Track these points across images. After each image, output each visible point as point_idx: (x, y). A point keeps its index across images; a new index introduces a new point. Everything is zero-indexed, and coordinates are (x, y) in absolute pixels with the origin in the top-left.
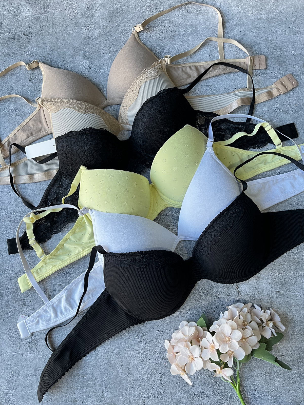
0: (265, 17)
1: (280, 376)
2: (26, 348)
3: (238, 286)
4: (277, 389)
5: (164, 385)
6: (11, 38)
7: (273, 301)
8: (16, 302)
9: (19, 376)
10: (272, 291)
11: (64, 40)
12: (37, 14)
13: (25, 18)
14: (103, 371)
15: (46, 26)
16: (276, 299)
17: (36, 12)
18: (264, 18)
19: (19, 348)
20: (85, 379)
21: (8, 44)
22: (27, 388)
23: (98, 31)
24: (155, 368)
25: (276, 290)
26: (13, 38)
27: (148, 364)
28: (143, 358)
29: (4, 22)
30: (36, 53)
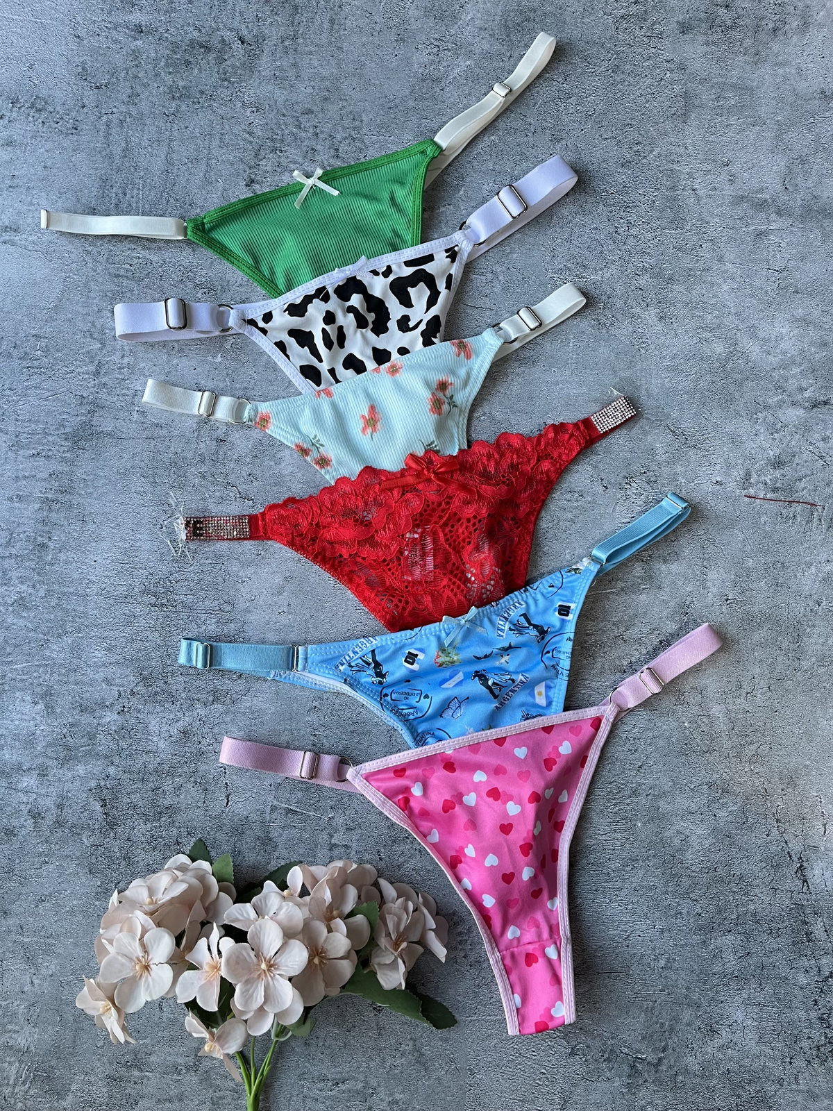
3: (804, 864)
6: (198, 44)
8: (154, 850)
11: (361, 76)
14: (397, 1074)
15: (310, 24)
21: (188, 63)
23: (465, 62)
26: (203, 46)
27: (529, 1063)
28: (516, 1046)
30: (272, 102)
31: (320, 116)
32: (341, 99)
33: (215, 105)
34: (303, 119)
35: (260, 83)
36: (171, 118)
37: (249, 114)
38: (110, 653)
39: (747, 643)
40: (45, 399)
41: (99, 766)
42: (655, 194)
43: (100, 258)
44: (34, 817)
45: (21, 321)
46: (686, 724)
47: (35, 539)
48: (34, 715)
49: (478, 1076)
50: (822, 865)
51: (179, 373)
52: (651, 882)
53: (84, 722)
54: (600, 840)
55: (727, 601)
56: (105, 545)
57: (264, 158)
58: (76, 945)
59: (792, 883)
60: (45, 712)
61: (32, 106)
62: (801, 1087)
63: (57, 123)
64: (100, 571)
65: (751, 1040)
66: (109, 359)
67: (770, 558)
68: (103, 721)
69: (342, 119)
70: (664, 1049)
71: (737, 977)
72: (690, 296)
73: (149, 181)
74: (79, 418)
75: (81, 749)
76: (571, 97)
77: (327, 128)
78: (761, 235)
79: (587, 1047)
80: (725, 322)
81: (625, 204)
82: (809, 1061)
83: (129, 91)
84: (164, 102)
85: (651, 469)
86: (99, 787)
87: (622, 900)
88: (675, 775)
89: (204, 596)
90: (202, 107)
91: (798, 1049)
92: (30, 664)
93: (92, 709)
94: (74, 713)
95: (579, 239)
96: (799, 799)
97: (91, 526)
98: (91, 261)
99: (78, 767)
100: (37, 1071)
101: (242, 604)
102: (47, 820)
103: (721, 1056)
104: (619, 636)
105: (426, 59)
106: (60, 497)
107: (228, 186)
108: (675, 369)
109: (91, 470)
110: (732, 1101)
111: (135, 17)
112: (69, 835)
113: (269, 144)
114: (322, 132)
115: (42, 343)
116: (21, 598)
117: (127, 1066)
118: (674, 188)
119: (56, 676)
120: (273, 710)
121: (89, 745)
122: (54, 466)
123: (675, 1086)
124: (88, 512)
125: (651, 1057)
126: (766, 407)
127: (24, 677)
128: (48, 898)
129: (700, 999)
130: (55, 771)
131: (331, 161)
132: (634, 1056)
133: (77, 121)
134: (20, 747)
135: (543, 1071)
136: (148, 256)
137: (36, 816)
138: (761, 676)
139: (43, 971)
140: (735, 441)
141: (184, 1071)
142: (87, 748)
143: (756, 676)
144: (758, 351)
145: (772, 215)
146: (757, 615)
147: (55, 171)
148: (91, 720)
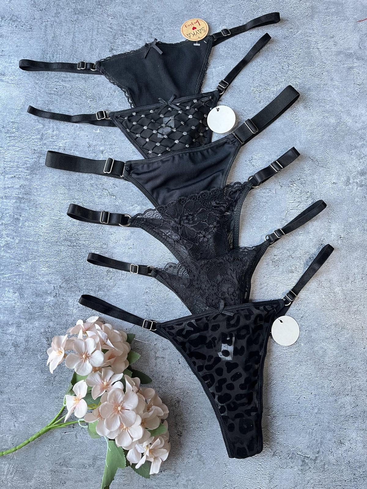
9: (70, 466)
20: (165, 476)
30: (121, 14)
31: (143, 19)
32: (153, 12)
33: (95, 16)
34: (135, 21)
35: (115, 6)
36: (74, 22)
37: (110, 19)
38: (49, 268)
40: (18, 151)
41: (45, 322)
42: (300, 51)
43: (42, 86)
44: (15, 347)
45: (6, 116)
46: (323, 297)
47: (14, 216)
48: (14, 298)
49: (229, 467)
51: (79, 138)
52: (309, 372)
53: (38, 301)
54: (284, 352)
55: (340, 238)
56: (46, 218)
57: (118, 39)
58: (35, 407)
60: (19, 297)
61: (11, 19)
63: (22, 26)
64: (44, 230)
65: (360, 447)
66: (47, 132)
67: (360, 218)
68: (47, 301)
69: (153, 20)
70: (318, 452)
72: (318, 97)
73: (64, 50)
74: (33, 160)
75: (37, 314)
76: (259, 9)
77: (146, 24)
78: (350, 68)
79: (281, 452)
80: (335, 108)
81: (286, 55)
83: (55, 11)
84: (71, 16)
85: (303, 177)
86: (45, 332)
87: (295, 381)
88: (319, 321)
89: (94, 241)
90: (89, 17)
92: (12, 274)
93: (41, 295)
94: (33, 297)
95: (265, 72)
97: (40, 210)
98: (38, 87)
99: (35, 323)
100: (18, 468)
101: (111, 245)
102: (21, 348)
103: (346, 455)
104: (290, 256)
106: (25, 197)
107: (101, 52)
108: (312, 131)
109: (39, 184)
110: (352, 477)
112: (32, 354)
113: (120, 32)
114: (144, 27)
115: (16, 125)
116: (8, 244)
117: (61, 465)
118: (309, 48)
119: (24, 280)
120: (127, 294)
122: (22, 182)
123: (324, 470)
124: (38, 203)
125: (312, 456)
126: (356, 147)
127: (9, 281)
128: (22, 385)
129: (335, 428)
130: (24, 325)
131: (149, 39)
132: (304, 456)
133: (31, 25)
134: (8, 313)
136: (64, 84)
138: (358, 273)
139: (20, 420)
140: (342, 163)
141: (88, 467)
142: (40, 313)
143: (356, 273)
144: (351, 122)
145: (354, 60)
146: (355, 245)
147: (22, 47)
148: (41, 300)
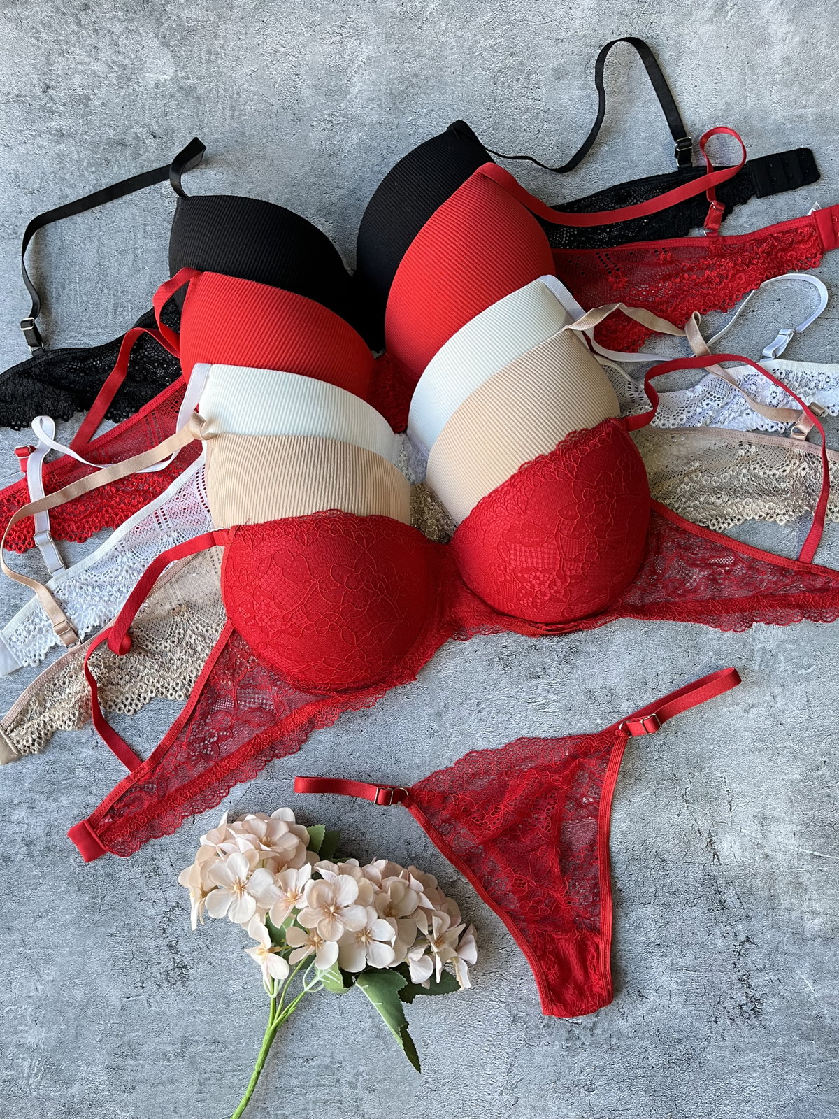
0: (812, 115)
1: (810, 1068)
2: (159, 985)
3: (713, 838)
4: (800, 1100)
5: (516, 1087)
6: (115, 142)
7: (801, 880)
8: (133, 865)
9: (140, 1057)
10: (800, 855)
11: (264, 158)
12: (189, 78)
13: (153, 86)
14: (359, 1049)
15: (213, 113)
16: (809, 875)
17: (186, 72)
18: (810, 118)
19: (140, 984)
20: (314, 1067)
21: (108, 161)
22: (161, 1088)
23: (357, 134)
24: (495, 1043)
25: (811, 852)
26: (120, 144)
27: (477, 1032)
28: (463, 1018)
29: (95, 94)
32: (248, 182)
33: (137, 198)
36: (98, 215)
37: (166, 204)
39: (649, 643)
41: (79, 796)
44: (27, 845)
46: (598, 721)
47: (9, 601)
49: (431, 1046)
50: (729, 838)
53: (63, 759)
58: (71, 953)
59: (703, 857)
62: (727, 1043)
65: (677, 1003)
68: (80, 756)
71: (659, 944)
73: (84, 274)
75: (63, 782)
79: (528, 1015)
82: (733, 1020)
83: (59, 193)
90: (126, 202)
91: (722, 1009)
93: (69, 747)
94: (54, 752)
96: (705, 780)
99: (61, 799)
100: (47, 1065)
102: (38, 847)
103: (651, 1019)
104: (532, 646)
105: (322, 136)
107: (154, 272)
110: (665, 1059)
111: (56, 123)
112: (58, 858)
117: (125, 1056)
121: (69, 778)
123: (611, 1048)
125: (586, 1021)
128: (44, 914)
129: (627, 967)
130: (42, 803)
132: (571, 1021)
133: (16, 226)
134: (10, 784)
135: (491, 1039)
137: (29, 843)
138: (665, 672)
139: (45, 977)
141: (173, 1058)
142: (68, 781)
143: (659, 673)
148: (69, 756)
